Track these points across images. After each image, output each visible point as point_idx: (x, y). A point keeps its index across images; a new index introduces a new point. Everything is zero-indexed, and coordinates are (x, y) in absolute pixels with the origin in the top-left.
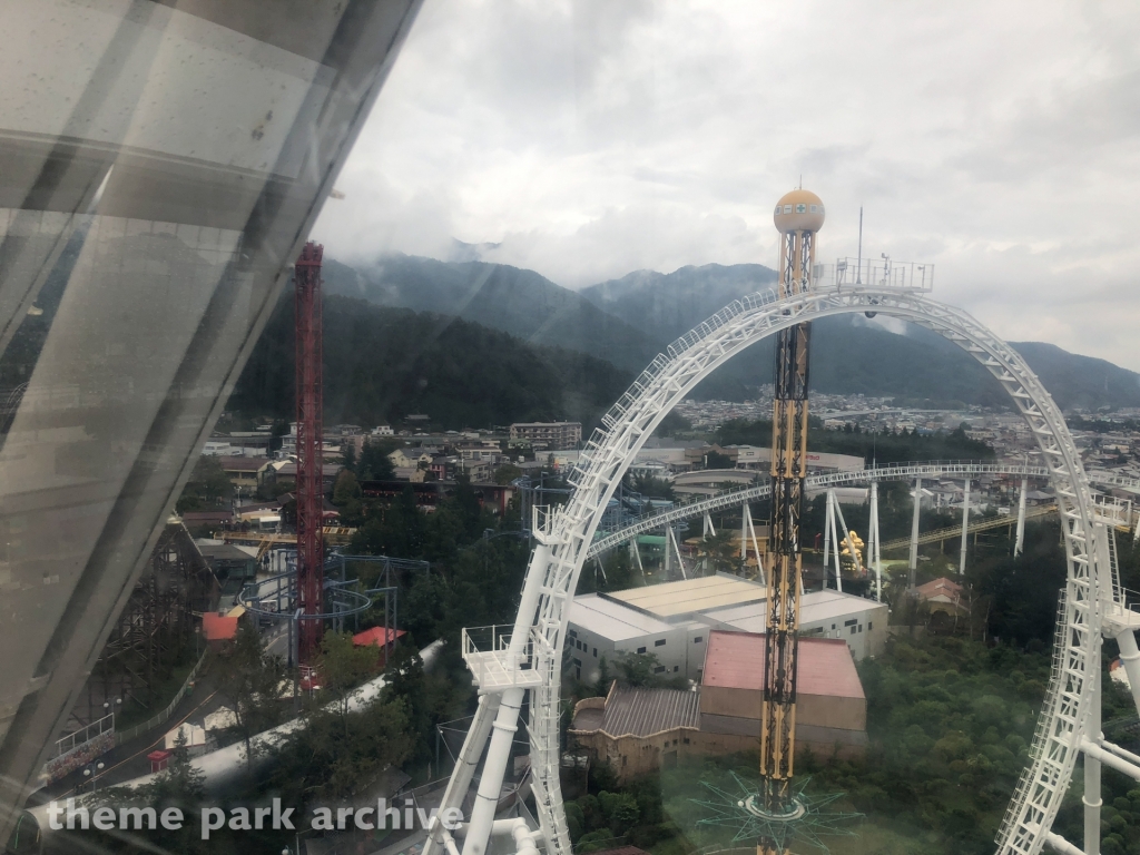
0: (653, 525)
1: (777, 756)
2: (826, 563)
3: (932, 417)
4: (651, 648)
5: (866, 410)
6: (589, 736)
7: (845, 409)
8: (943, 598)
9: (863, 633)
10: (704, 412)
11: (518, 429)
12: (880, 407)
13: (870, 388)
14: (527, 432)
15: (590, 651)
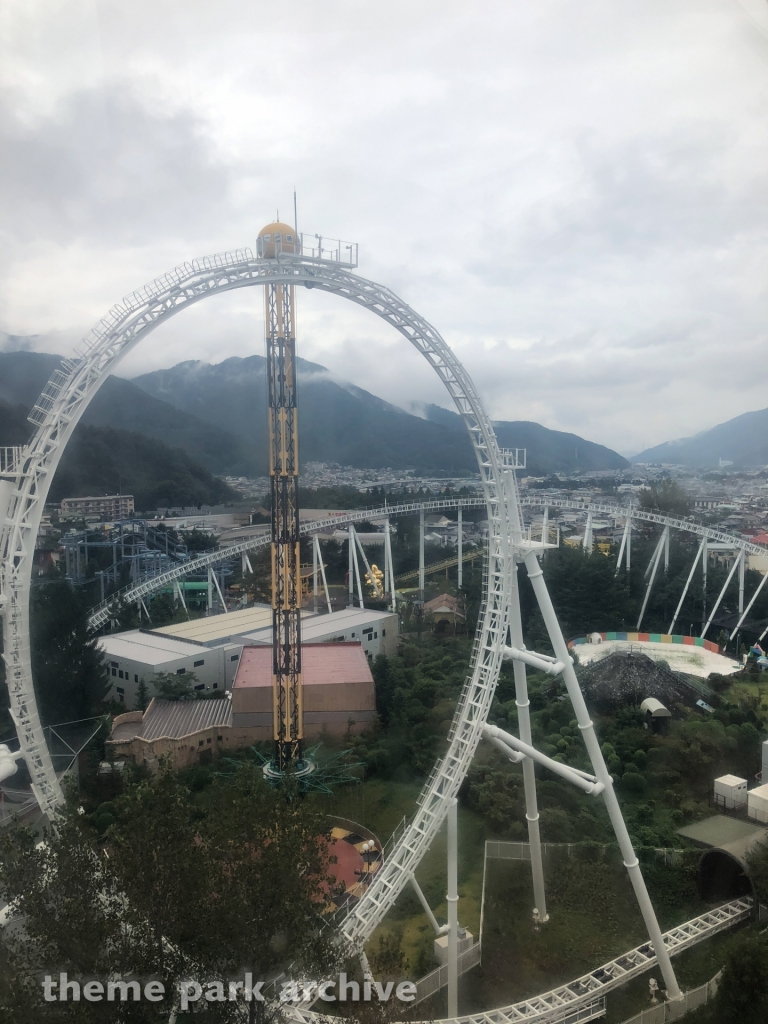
0: (194, 568)
1: (288, 721)
2: (351, 591)
3: (445, 484)
4: (190, 668)
5: (394, 480)
6: (127, 744)
7: (377, 480)
8: (445, 609)
9: (378, 639)
10: (255, 487)
11: (69, 504)
12: (404, 478)
13: (397, 465)
14: (79, 506)
15: (132, 678)
